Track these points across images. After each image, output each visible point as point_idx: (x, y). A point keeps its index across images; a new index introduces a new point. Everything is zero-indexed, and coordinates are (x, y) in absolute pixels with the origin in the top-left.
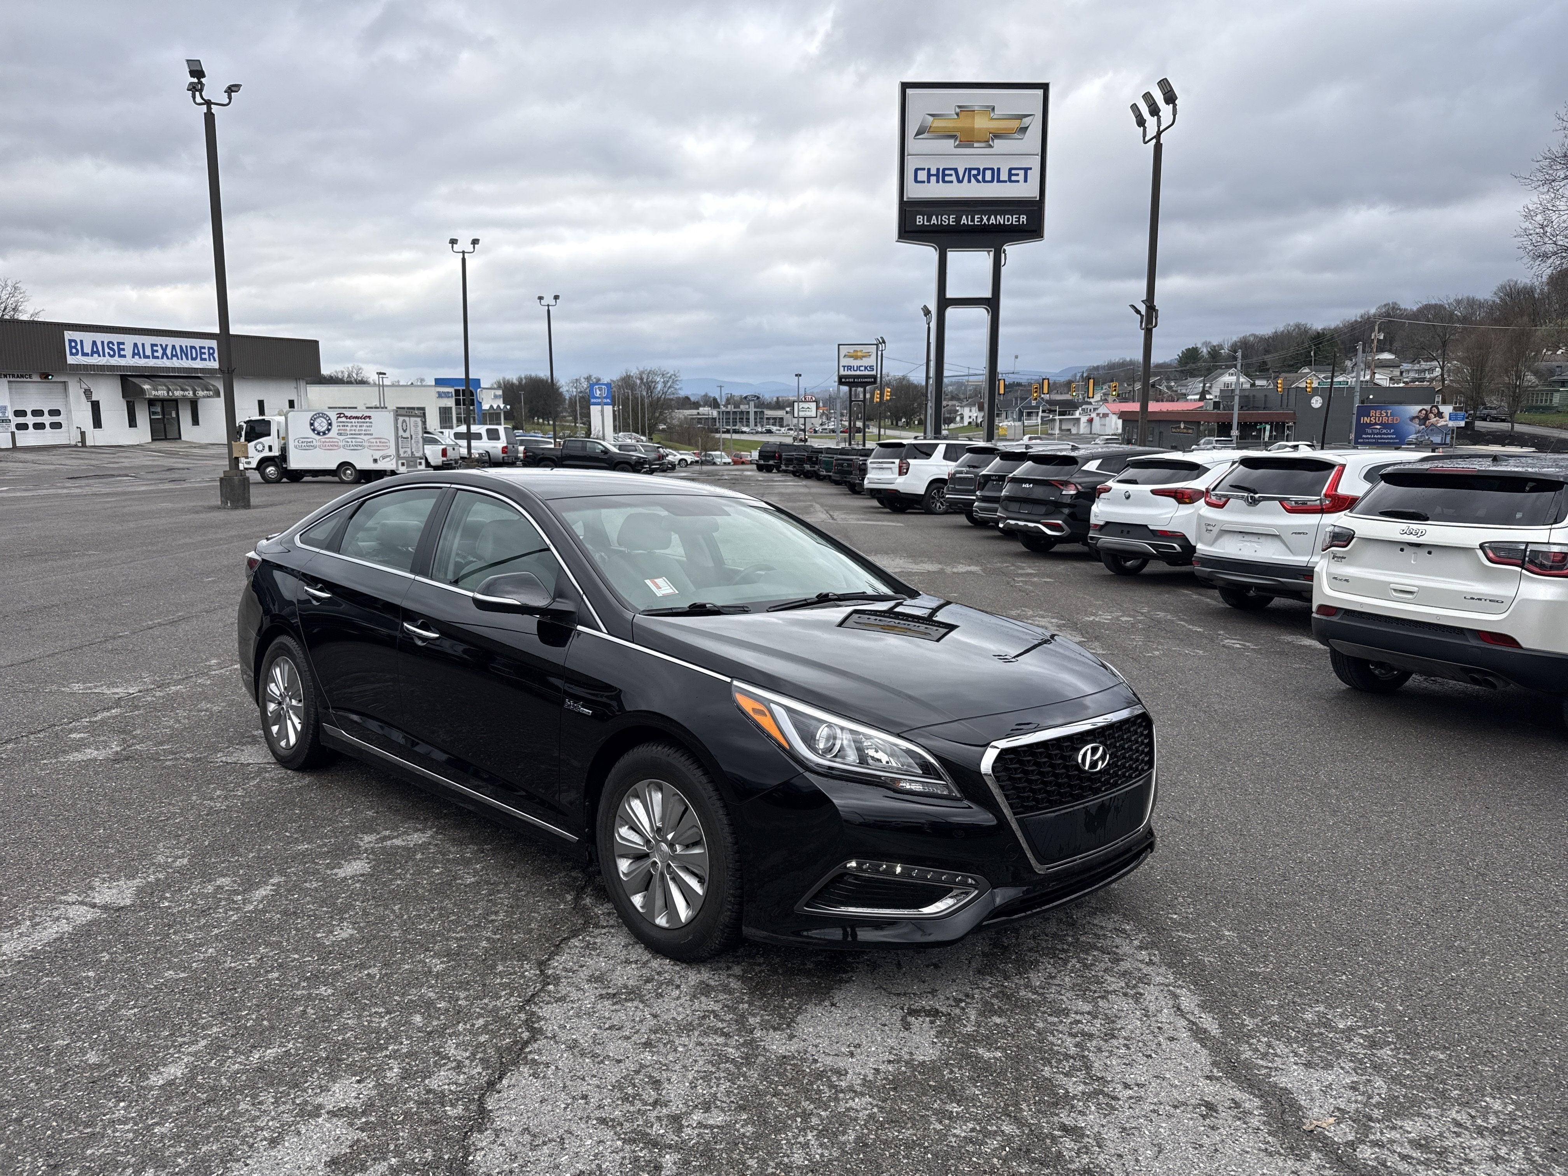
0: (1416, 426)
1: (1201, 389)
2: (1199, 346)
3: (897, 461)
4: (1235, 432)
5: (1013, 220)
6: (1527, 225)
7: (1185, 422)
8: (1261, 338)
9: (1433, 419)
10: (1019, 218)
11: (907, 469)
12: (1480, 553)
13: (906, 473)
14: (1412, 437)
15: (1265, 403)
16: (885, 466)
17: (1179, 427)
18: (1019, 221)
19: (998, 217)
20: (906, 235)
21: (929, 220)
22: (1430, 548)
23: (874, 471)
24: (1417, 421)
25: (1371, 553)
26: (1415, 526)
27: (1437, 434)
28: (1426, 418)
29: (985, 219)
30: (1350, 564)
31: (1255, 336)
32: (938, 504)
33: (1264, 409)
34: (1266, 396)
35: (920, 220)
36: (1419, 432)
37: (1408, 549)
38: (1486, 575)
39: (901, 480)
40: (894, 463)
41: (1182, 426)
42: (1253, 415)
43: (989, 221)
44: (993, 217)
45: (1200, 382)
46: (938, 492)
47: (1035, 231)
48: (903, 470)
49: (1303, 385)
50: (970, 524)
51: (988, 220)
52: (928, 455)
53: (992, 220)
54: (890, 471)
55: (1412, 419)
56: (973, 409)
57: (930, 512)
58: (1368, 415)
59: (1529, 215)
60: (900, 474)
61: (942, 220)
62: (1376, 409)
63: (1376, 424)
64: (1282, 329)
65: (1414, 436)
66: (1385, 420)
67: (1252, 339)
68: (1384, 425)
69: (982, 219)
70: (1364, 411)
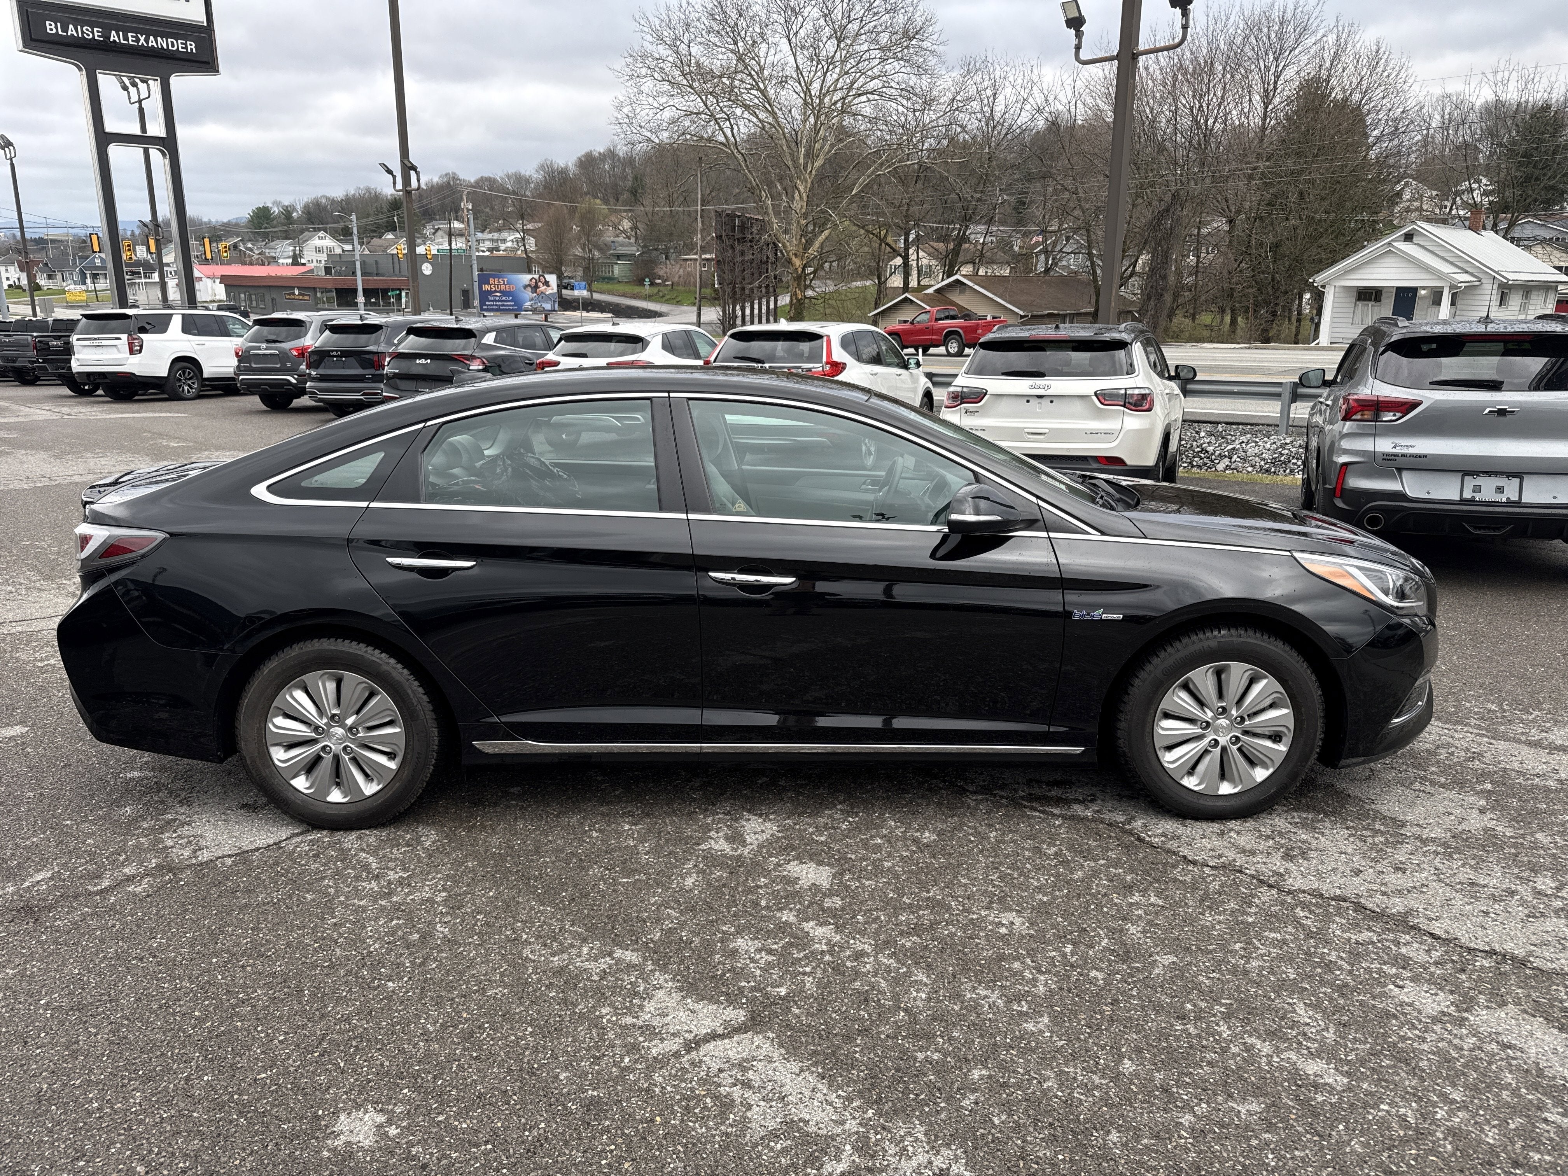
0: (529, 294)
1: (291, 254)
2: (269, 205)
3: (124, 337)
4: (361, 299)
5: (178, 45)
6: (616, 114)
7: (299, 288)
8: (333, 200)
9: (542, 288)
10: (186, 44)
11: (141, 346)
12: (1095, 398)
13: (140, 351)
14: (527, 304)
15: (377, 268)
16: (105, 343)
17: (294, 294)
18: (186, 48)
19: (159, 39)
20: (34, 44)
21: (65, 29)
22: (1052, 399)
23: (85, 350)
24: (529, 289)
25: (1004, 405)
26: (1039, 381)
27: (547, 301)
28: (536, 287)
29: (142, 39)
30: (983, 416)
31: (327, 198)
32: (186, 388)
33: (377, 275)
34: (376, 262)
35: (51, 27)
36: (532, 299)
37: (1034, 401)
38: (1099, 415)
39: (136, 359)
40: (119, 339)
41: (297, 292)
42: (377, 282)
43: (147, 43)
44: (152, 38)
45: (290, 245)
46: (184, 373)
47: (208, 63)
48: (134, 349)
49: (395, 252)
50: (264, 408)
51: (147, 41)
52: (164, 330)
53: (152, 42)
54: (115, 349)
55: (526, 287)
56: (11, 269)
57: (175, 396)
58: (488, 283)
59: (620, 107)
60: (132, 352)
61: (83, 32)
62: (494, 276)
63: (496, 291)
64: (352, 192)
65: (529, 303)
66: (503, 287)
67: (324, 201)
68: (504, 293)
69: (138, 40)
70: (484, 279)
